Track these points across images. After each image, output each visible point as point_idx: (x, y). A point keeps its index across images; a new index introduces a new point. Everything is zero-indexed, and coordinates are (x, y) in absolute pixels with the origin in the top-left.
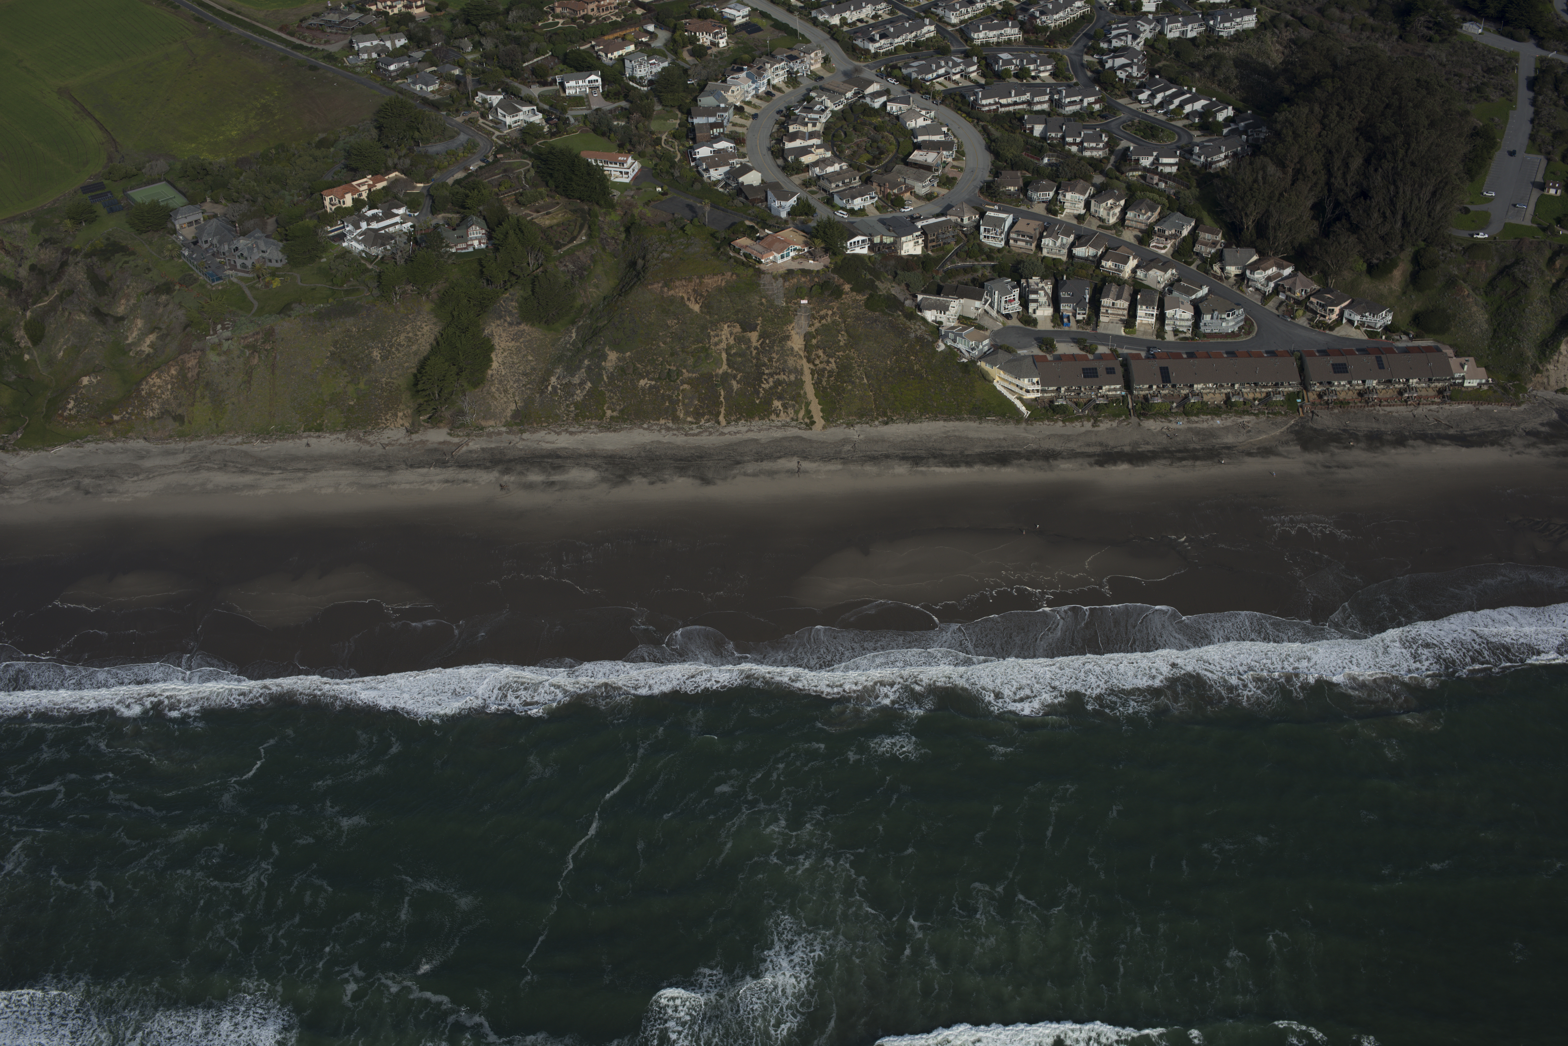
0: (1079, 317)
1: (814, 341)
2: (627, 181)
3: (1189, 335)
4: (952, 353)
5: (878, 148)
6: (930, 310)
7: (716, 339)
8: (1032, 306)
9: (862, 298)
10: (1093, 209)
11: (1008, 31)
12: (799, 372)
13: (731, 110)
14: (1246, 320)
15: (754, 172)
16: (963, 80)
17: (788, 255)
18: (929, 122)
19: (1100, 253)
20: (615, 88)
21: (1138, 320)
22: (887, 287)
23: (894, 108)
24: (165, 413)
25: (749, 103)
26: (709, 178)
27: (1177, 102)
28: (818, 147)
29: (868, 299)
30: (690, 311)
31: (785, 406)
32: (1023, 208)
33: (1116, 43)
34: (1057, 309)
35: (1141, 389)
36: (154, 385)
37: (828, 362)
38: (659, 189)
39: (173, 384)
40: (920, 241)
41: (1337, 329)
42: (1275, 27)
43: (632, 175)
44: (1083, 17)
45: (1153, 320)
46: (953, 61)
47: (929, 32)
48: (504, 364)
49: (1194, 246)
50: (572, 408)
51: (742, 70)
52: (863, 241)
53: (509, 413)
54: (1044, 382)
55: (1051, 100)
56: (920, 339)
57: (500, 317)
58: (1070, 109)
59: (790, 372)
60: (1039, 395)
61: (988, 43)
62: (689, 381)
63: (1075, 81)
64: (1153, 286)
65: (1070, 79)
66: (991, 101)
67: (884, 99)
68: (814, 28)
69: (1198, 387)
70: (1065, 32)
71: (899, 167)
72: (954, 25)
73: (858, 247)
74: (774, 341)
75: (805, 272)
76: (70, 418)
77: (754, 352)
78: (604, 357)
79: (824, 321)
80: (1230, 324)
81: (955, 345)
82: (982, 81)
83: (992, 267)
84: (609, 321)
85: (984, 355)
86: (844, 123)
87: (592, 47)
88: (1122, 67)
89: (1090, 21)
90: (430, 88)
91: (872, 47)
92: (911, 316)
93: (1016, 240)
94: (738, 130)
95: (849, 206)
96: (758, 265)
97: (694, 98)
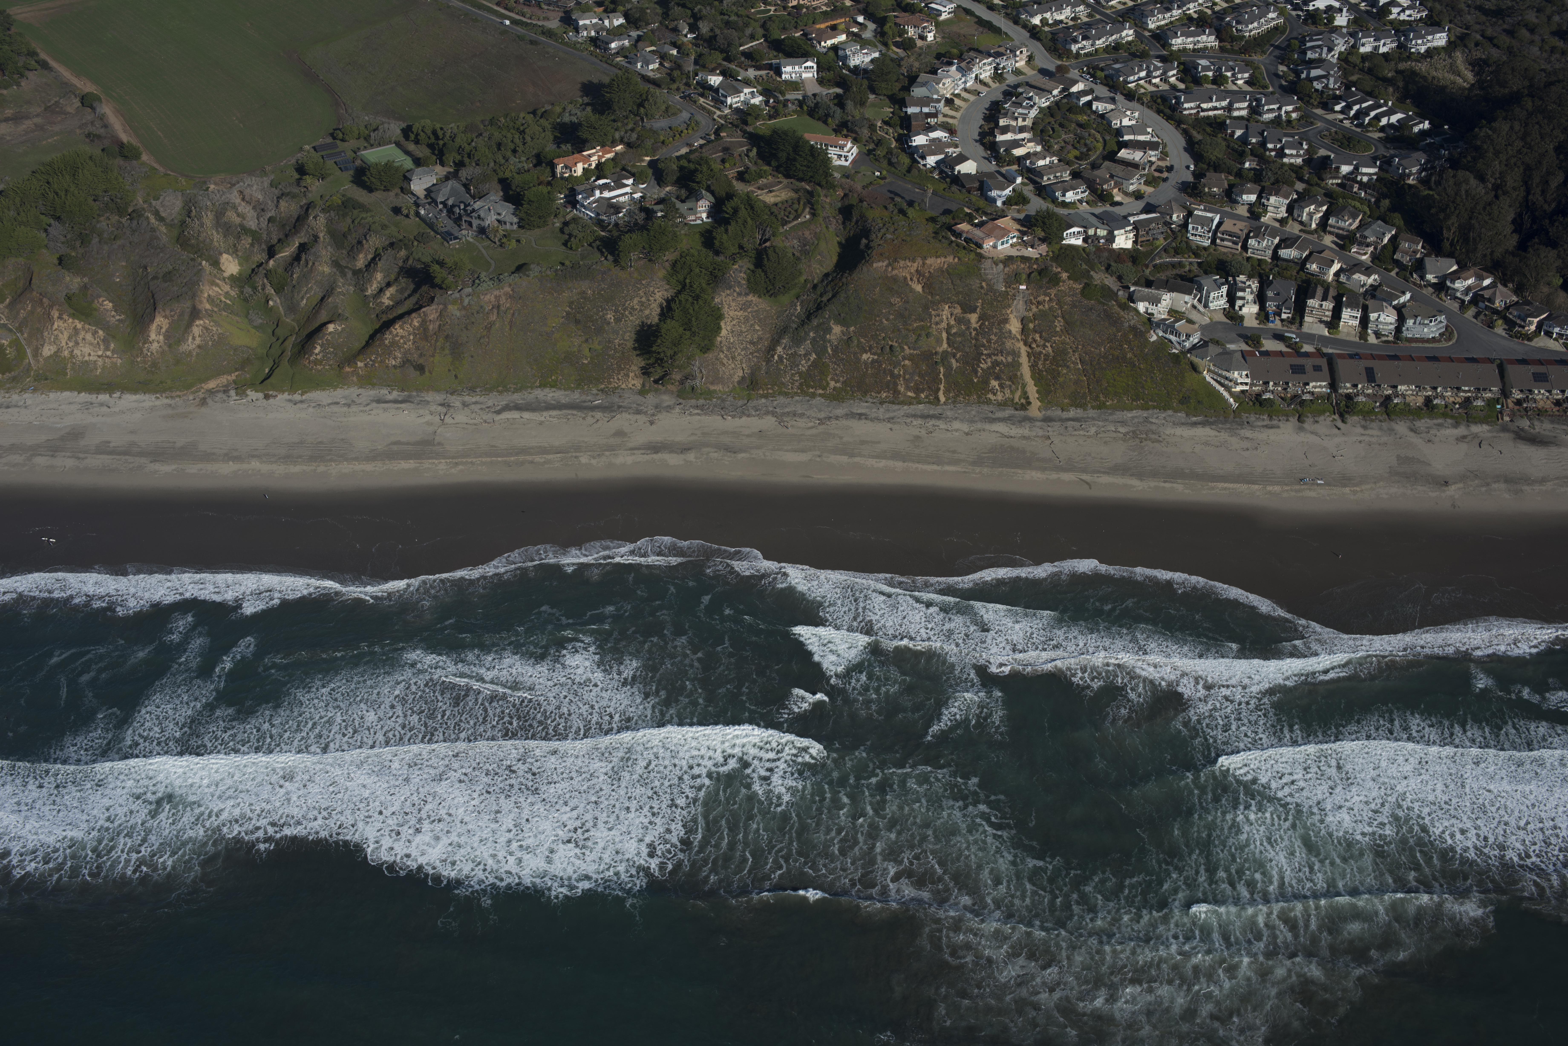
0: (1284, 316)
1: (1031, 326)
2: (847, 164)
3: (1391, 338)
4: (1164, 343)
5: (1086, 145)
7: (937, 319)
8: (1239, 303)
9: (1078, 286)
11: (1204, 38)
12: (1016, 354)
13: (943, 102)
14: (1447, 327)
16: (1162, 84)
18: (1134, 122)
20: (829, 75)
22: (1100, 277)
24: (406, 362)
28: (1029, 141)
29: (1084, 288)
30: (912, 290)
31: (1001, 386)
32: (1228, 209)
33: (1310, 55)
34: (1262, 307)
35: (1346, 388)
36: (397, 335)
37: (1044, 346)
38: (877, 174)
39: (415, 335)
40: (1131, 235)
41: (1536, 340)
42: (1465, 46)
43: (850, 159)
44: (1276, 28)
45: (1356, 323)
46: (1155, 66)
47: (1127, 35)
48: (732, 332)
50: (797, 378)
51: (950, 64)
52: (1079, 232)
53: (736, 379)
54: (1253, 376)
55: (1250, 106)
56: (1133, 329)
57: (730, 288)
58: (1268, 117)
59: (1008, 354)
61: (1185, 49)
62: (911, 358)
63: (1271, 89)
65: (1266, 87)
66: (1192, 105)
67: (1089, 98)
68: (1016, 27)
70: (1259, 42)
72: (1150, 31)
73: (1073, 238)
74: (993, 324)
75: (1024, 259)
76: (316, 362)
77: (974, 333)
78: (829, 330)
79: (1041, 307)
80: (1431, 329)
81: (1167, 336)
82: (1182, 86)
83: (1199, 264)
84: (834, 296)
85: (1194, 347)
86: (1052, 120)
87: (805, 35)
88: (1318, 78)
89: (1283, 33)
90: (651, 67)
91: (1074, 48)
92: (1124, 307)
93: (1222, 240)
94: (950, 121)
95: (1061, 199)
96: (979, 250)
97: (907, 89)
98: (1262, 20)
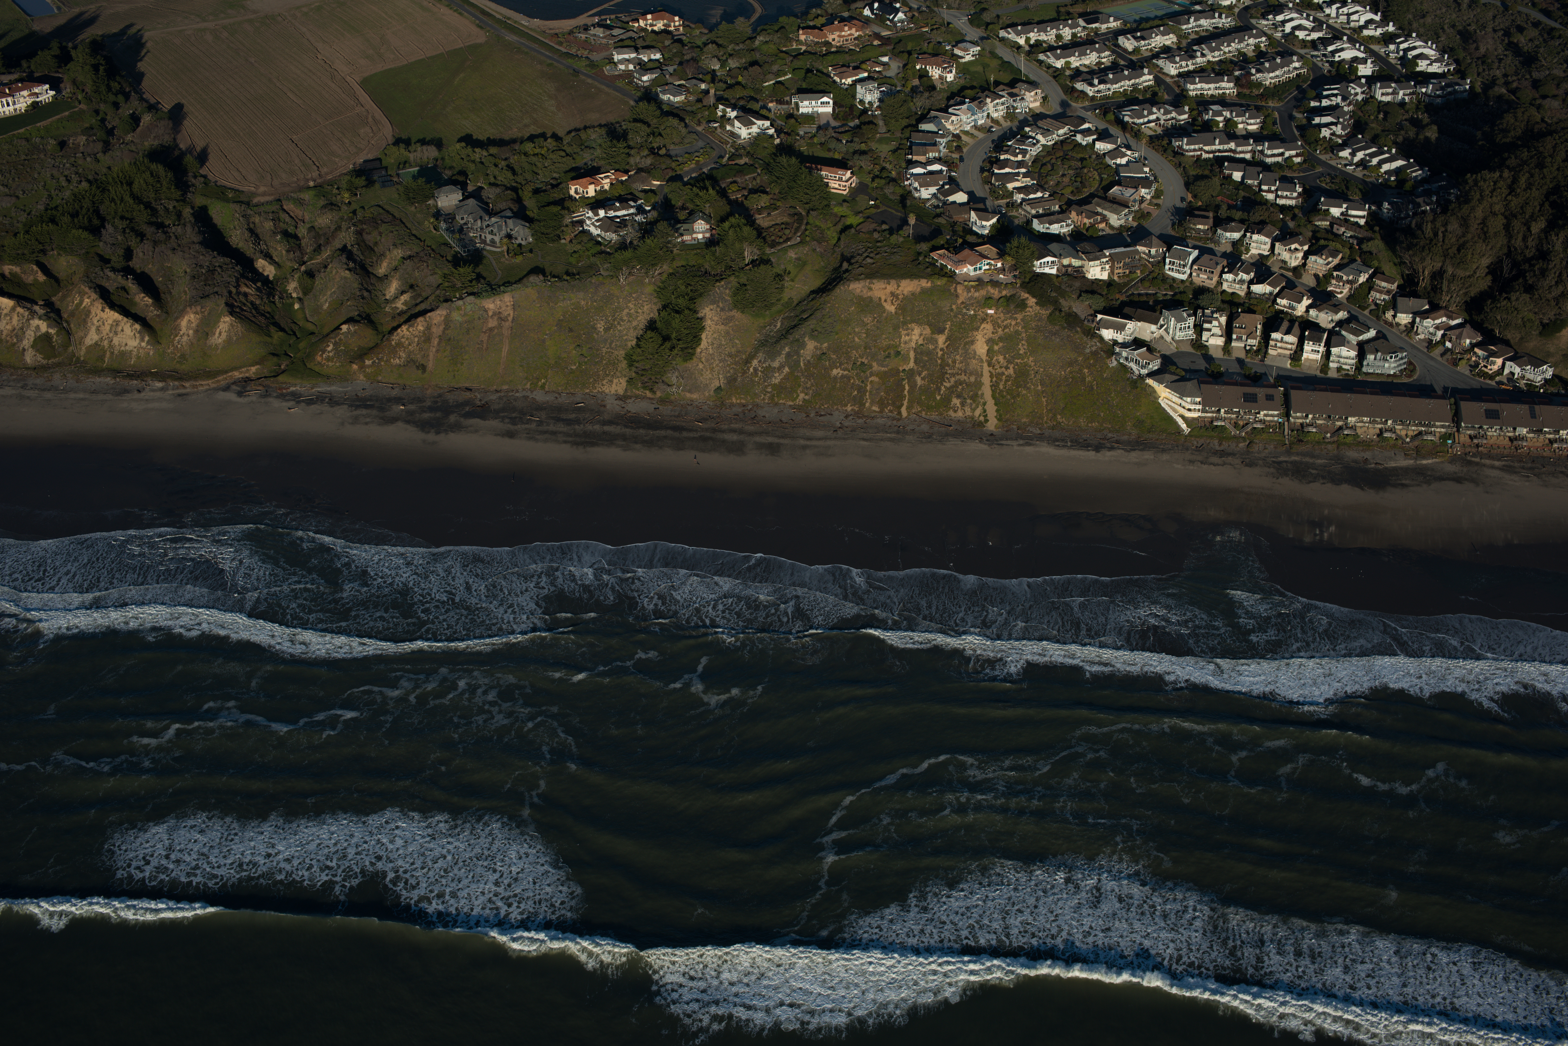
1: (996, 348)
2: (844, 192)
3: (1351, 373)
4: (1123, 369)
6: (1107, 328)
7: (907, 338)
8: (1205, 335)
9: (1045, 312)
10: (1276, 252)
11: (1223, 85)
12: (979, 374)
13: (949, 137)
14: (1408, 363)
15: (960, 193)
17: (980, 269)
19: (1276, 291)
20: (844, 110)
21: (1305, 355)
22: (1070, 305)
23: (1101, 146)
24: (409, 362)
25: (966, 133)
26: (919, 196)
27: (1375, 161)
28: (1024, 175)
29: (1051, 313)
30: (885, 311)
31: (963, 404)
33: (1325, 103)
34: (1229, 340)
35: (1298, 418)
36: (403, 337)
37: (1007, 368)
39: (419, 337)
40: (1107, 267)
43: (849, 188)
44: (1297, 77)
45: (1318, 356)
46: (1165, 108)
47: (1147, 81)
48: (713, 344)
49: (1369, 292)
50: (769, 389)
51: (964, 103)
52: (1053, 262)
53: (712, 388)
54: (1205, 403)
55: (1254, 150)
56: (1094, 354)
57: (714, 302)
58: (1271, 161)
59: (971, 374)
60: (1200, 414)
61: (1202, 95)
63: (1279, 135)
64: (1323, 325)
66: (1196, 147)
67: (1093, 137)
68: (1039, 70)
69: (1352, 420)
70: (1278, 90)
71: (1098, 199)
72: (1172, 77)
73: (1047, 267)
74: (960, 345)
75: (995, 284)
77: (940, 353)
78: (803, 345)
79: (1007, 330)
80: (1392, 365)
81: (1127, 363)
84: (811, 314)
85: (1154, 373)
86: (1053, 157)
88: (1327, 125)
89: (1305, 81)
90: (677, 99)
92: (1088, 334)
93: (1199, 274)
94: (954, 155)
96: (952, 276)
97: (917, 122)
98: (1285, 69)
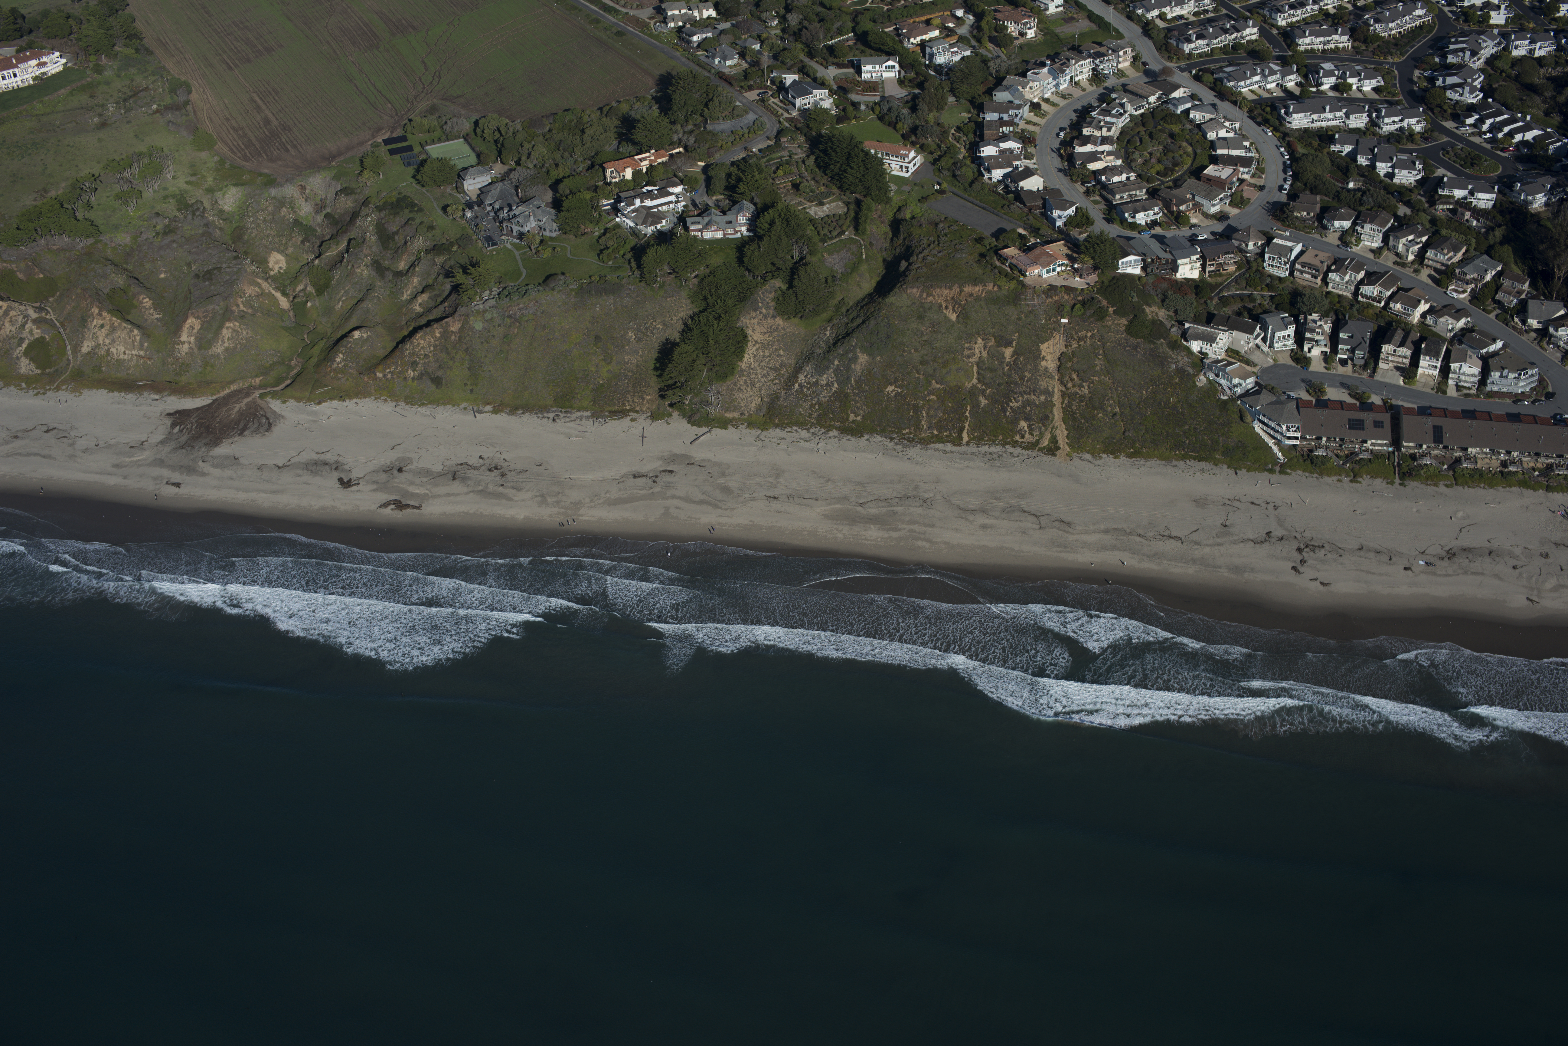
0: (1357, 361)
2: (907, 175)
3: (1473, 392)
4: (1213, 387)
5: (1173, 159)
6: (1196, 340)
7: (969, 352)
10: (1391, 243)
11: (1336, 37)
12: (1049, 393)
13: (1026, 108)
15: (1036, 177)
16: (1277, 89)
17: (1054, 270)
18: (1231, 135)
19: (1389, 293)
21: (1420, 371)
23: (1197, 116)
24: (424, 374)
25: (1047, 101)
26: (991, 179)
27: (1506, 129)
28: (1109, 153)
32: (1315, 236)
33: (1451, 59)
34: (1334, 350)
38: (937, 187)
39: (435, 346)
43: (912, 169)
44: (1421, 27)
45: (1436, 373)
46: (1271, 69)
48: (756, 357)
49: (1496, 293)
50: (816, 408)
54: (1304, 429)
55: (1369, 118)
56: (1181, 371)
59: (1041, 394)
60: (1297, 442)
61: (1312, 50)
62: (937, 393)
63: (1398, 98)
64: (1442, 334)
65: (1395, 95)
66: (1303, 115)
69: (1472, 451)
71: (1192, 181)
72: (1279, 28)
75: (1068, 289)
76: (337, 371)
81: (1218, 379)
82: (1298, 92)
83: (1272, 297)
84: (864, 322)
85: (1247, 394)
86: (1142, 129)
87: (896, 29)
88: (1453, 87)
89: (1430, 32)
90: (728, 63)
91: (1187, 48)
92: (1175, 346)
93: (1301, 272)
94: (1030, 128)
95: (1130, 220)
96: (1022, 278)
97: (989, 92)
98: (1407, 18)
